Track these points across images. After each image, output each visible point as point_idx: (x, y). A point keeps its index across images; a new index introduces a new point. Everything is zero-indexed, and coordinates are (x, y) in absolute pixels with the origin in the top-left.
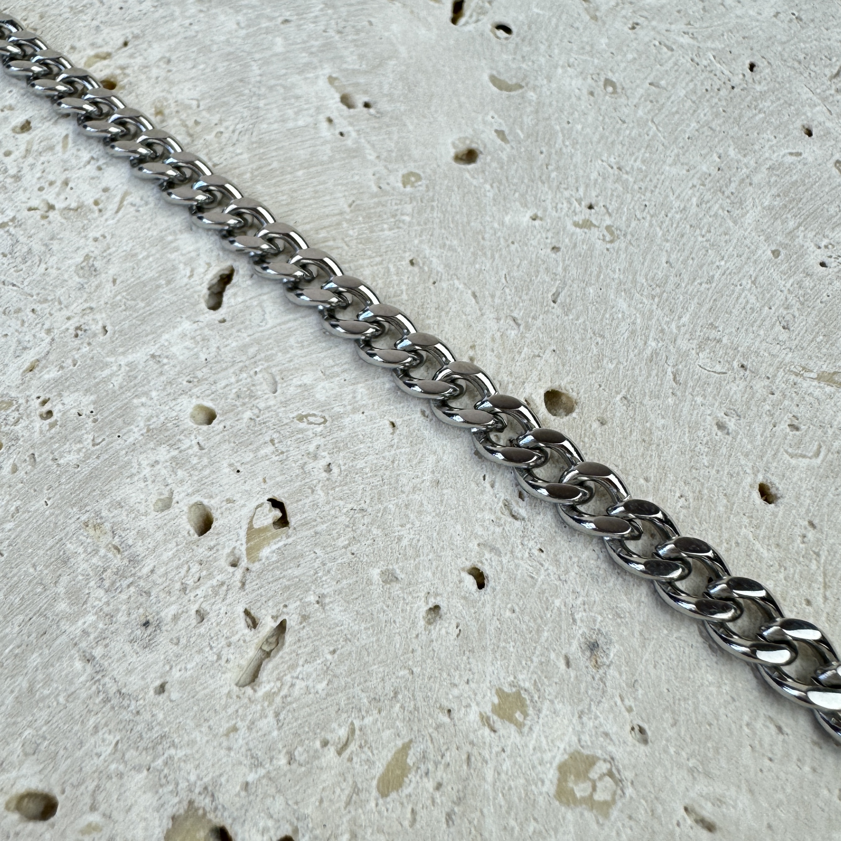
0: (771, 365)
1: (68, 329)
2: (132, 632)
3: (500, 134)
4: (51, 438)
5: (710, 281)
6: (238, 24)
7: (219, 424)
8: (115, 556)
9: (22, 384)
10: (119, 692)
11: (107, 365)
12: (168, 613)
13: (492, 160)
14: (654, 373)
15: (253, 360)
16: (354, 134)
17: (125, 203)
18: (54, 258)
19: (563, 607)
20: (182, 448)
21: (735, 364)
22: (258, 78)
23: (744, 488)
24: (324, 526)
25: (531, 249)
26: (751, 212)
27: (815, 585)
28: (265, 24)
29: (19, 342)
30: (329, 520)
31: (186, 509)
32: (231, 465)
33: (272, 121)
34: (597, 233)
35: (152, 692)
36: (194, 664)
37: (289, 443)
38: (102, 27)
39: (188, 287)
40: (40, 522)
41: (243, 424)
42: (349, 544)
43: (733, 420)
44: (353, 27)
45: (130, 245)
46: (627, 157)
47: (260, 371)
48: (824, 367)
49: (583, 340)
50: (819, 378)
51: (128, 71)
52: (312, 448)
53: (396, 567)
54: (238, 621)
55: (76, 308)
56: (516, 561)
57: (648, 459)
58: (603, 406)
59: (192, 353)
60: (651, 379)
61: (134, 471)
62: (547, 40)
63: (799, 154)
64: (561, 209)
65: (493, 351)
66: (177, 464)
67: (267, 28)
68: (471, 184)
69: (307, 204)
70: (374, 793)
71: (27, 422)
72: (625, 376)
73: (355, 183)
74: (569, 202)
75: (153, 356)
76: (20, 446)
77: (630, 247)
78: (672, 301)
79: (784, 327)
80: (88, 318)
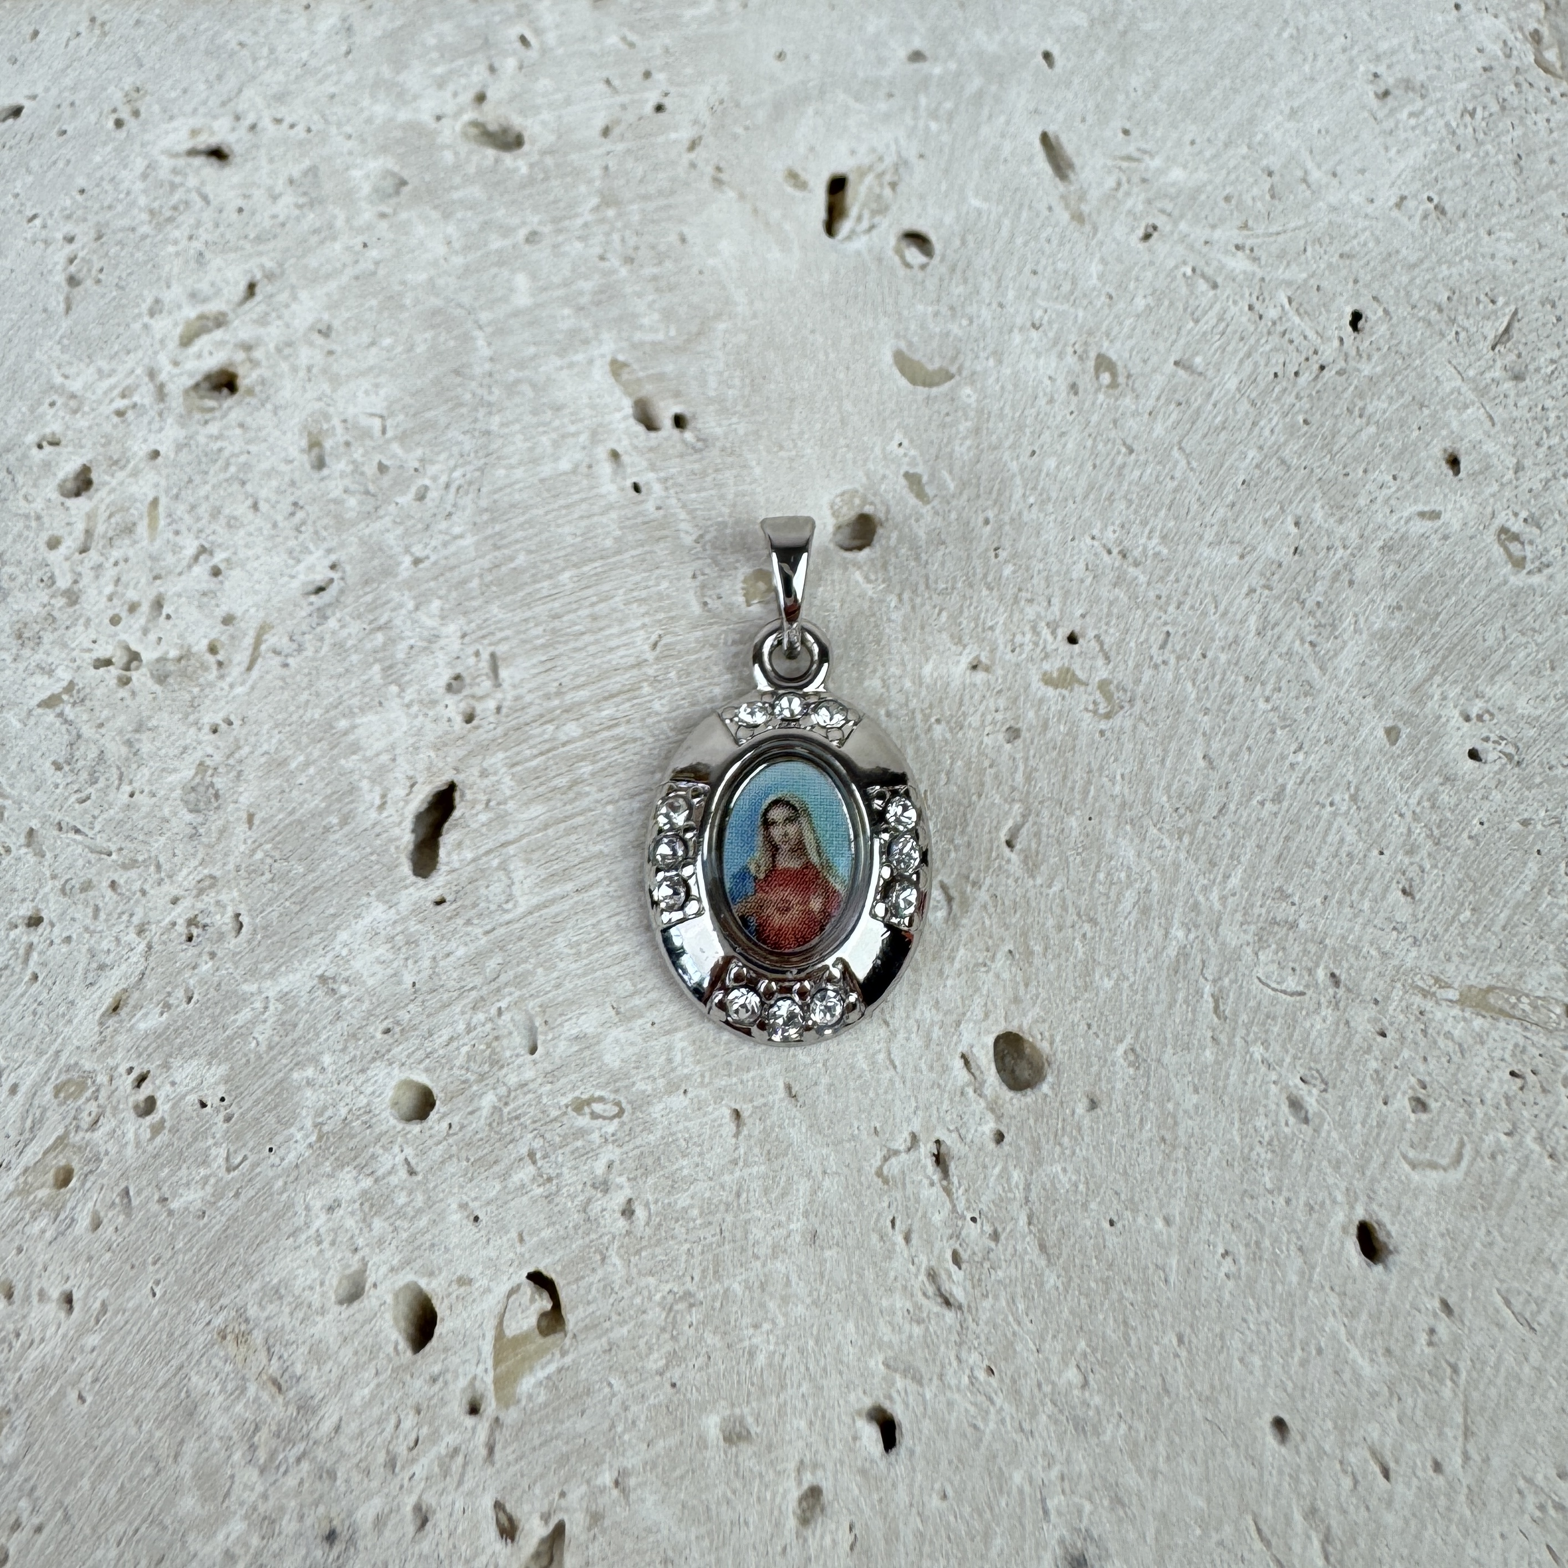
0: (1381, 975)
1: (174, 924)
2: (307, 1554)
3: (913, 480)
4: (156, 1157)
5: (1278, 798)
6: (449, 243)
7: (439, 1120)
8: (273, 1397)
9: (101, 1043)
11: (245, 999)
12: (366, 1513)
13: (900, 540)
14: (1181, 996)
15: (494, 986)
16: (657, 488)
17: (263, 647)
18: (146, 771)
19: (1027, 1489)
20: (380, 1173)
21: (1321, 974)
22: (487, 366)
23: (1332, 1234)
24: (625, 1330)
25: (970, 733)
26: (1351, 643)
27: (1449, 1432)
28: (496, 243)
29: (92, 954)
30: (631, 1317)
31: (389, 1299)
32: (463, 1206)
33: (513, 461)
34: (1084, 697)
37: (560, 1159)
38: (208, 255)
39: (378, 829)
40: (143, 1332)
41: (479, 1122)
42: (667, 1366)
43: (1315, 1091)
44: (653, 247)
45: (274, 741)
46: (1135, 529)
47: (508, 1008)
48: (1472, 976)
49: (1060, 928)
50: (1462, 1002)
51: (258, 354)
52: (600, 1167)
53: (746, 1410)
54: (484, 1525)
55: (187, 878)
56: (948, 1394)
57: (1171, 1177)
58: (1094, 1069)
59: (390, 971)
60: (1175, 1010)
61: (299, 1221)
62: (994, 269)
63: (1435, 515)
64: (1021, 645)
66: (372, 1206)
67: (499, 252)
68: (862, 596)
69: (579, 644)
71: (114, 1123)
72: (1132, 1004)
73: (661, 597)
74: (1034, 629)
75: (323, 979)
76: (104, 1174)
77: (1142, 726)
78: (1214, 841)
79: (1404, 892)
80: (209, 899)
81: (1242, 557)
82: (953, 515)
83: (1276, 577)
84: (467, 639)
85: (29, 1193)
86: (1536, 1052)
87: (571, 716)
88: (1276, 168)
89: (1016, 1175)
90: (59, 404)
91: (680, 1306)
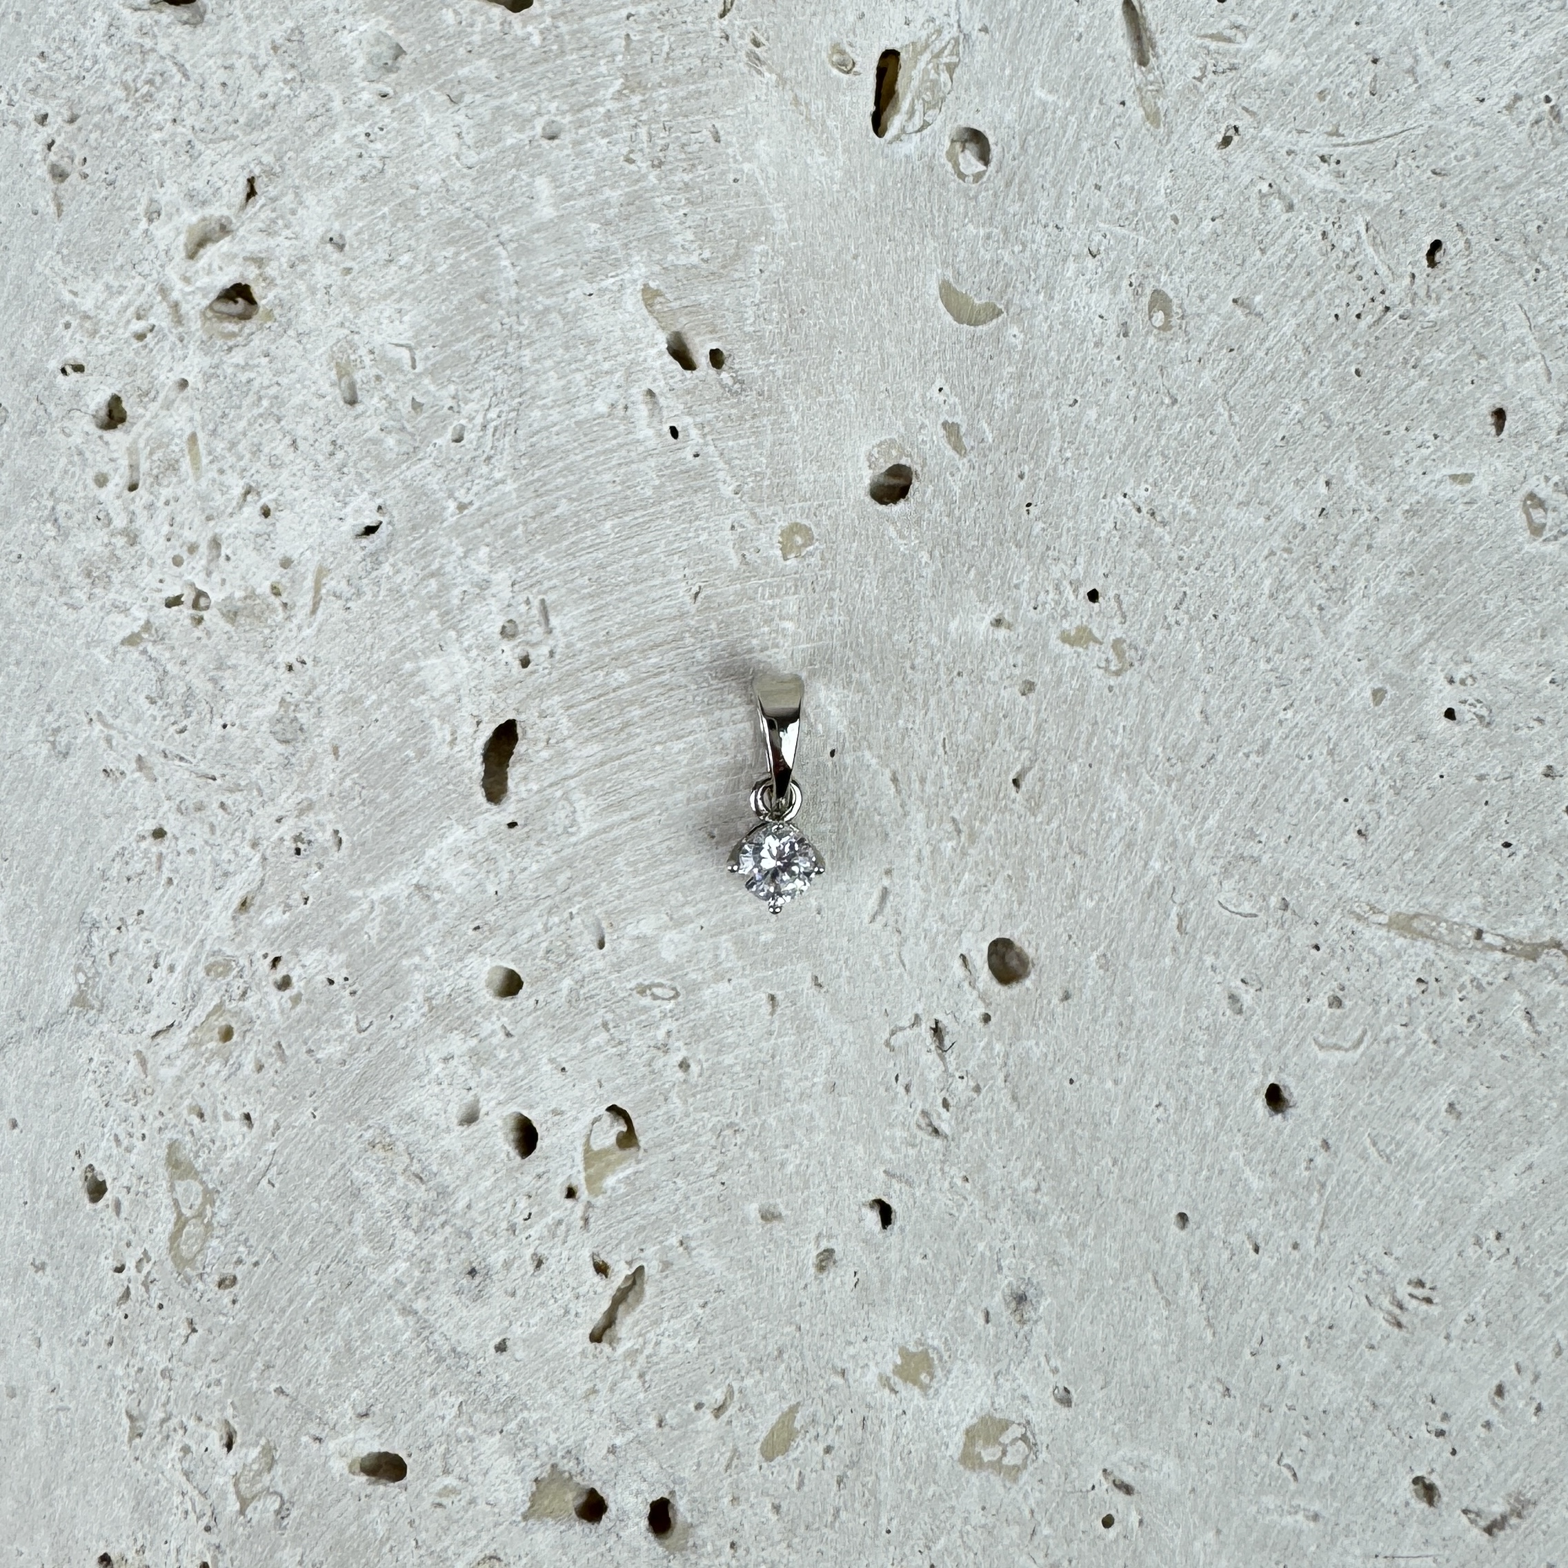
0: (1325, 901)
1: (282, 840)
2: (457, 1282)
3: (951, 429)
4: (299, 1021)
7: (528, 998)
8: (418, 1187)
9: (237, 934)
10: (454, 1350)
11: (353, 903)
13: (935, 494)
14: (1152, 914)
15: (566, 895)
17: (324, 591)
19: (988, 1253)
20: (482, 1035)
21: (1274, 901)
22: (514, 291)
23: (1246, 1094)
24: (685, 1147)
25: (989, 687)
26: (1357, 608)
28: (510, 137)
29: (215, 863)
30: (690, 1139)
31: (499, 1123)
32: (552, 1061)
33: (548, 401)
34: (1098, 655)
35: (492, 1351)
36: (537, 1318)
37: (629, 1028)
39: (451, 763)
41: (561, 1000)
42: (718, 1172)
43: (1252, 991)
44: (683, 146)
46: (1167, 486)
47: (578, 913)
48: (1403, 905)
49: (1053, 858)
50: (1389, 926)
52: (661, 1034)
53: (779, 1201)
54: (584, 1266)
55: (287, 801)
56: (932, 1193)
58: (1070, 970)
59: (474, 883)
60: (1146, 926)
61: (421, 1068)
62: (1054, 186)
63: (1467, 478)
64: (1044, 603)
65: (918, 878)
66: (479, 1059)
67: (516, 149)
70: (758, 1456)
71: (259, 996)
72: (1108, 922)
73: (701, 548)
74: (1057, 587)
75: (418, 887)
76: (258, 1033)
77: (1147, 682)
78: (1199, 788)
79: (1359, 832)
80: (309, 819)
81: (1268, 518)
82: (990, 469)
83: (1297, 541)
84: (516, 587)
85: (201, 1045)
86: (1441, 965)
87: (619, 663)
88: (1380, 54)
89: (998, 1047)
90: (74, 323)
91: (728, 1132)
